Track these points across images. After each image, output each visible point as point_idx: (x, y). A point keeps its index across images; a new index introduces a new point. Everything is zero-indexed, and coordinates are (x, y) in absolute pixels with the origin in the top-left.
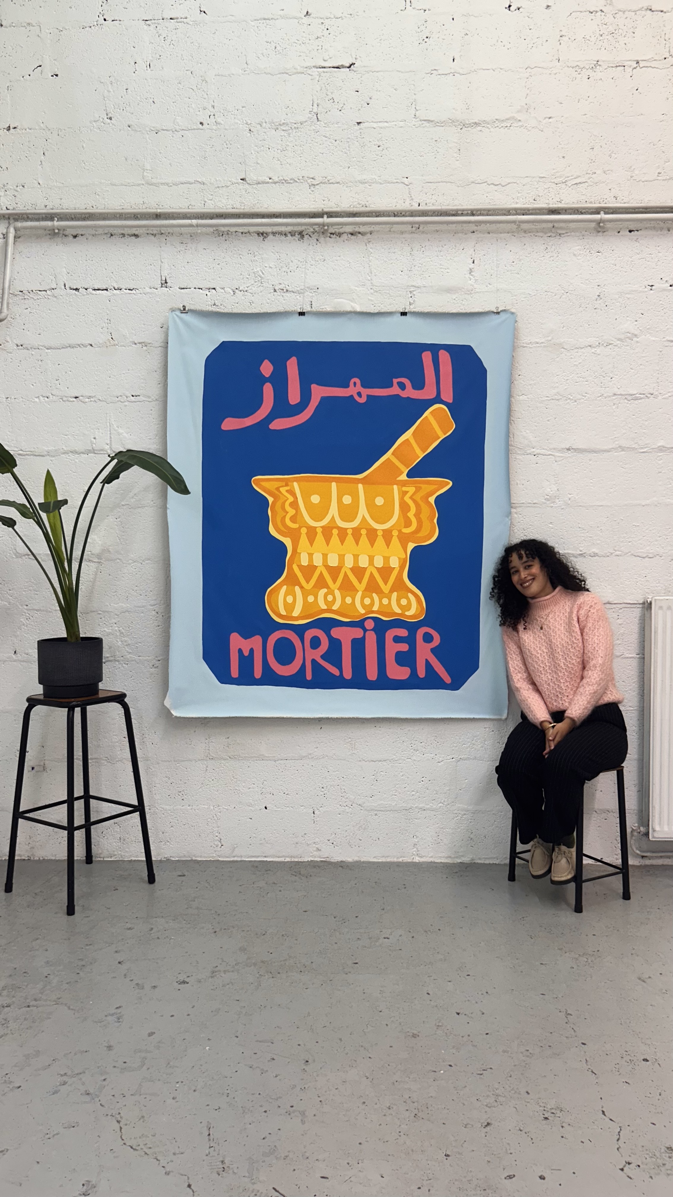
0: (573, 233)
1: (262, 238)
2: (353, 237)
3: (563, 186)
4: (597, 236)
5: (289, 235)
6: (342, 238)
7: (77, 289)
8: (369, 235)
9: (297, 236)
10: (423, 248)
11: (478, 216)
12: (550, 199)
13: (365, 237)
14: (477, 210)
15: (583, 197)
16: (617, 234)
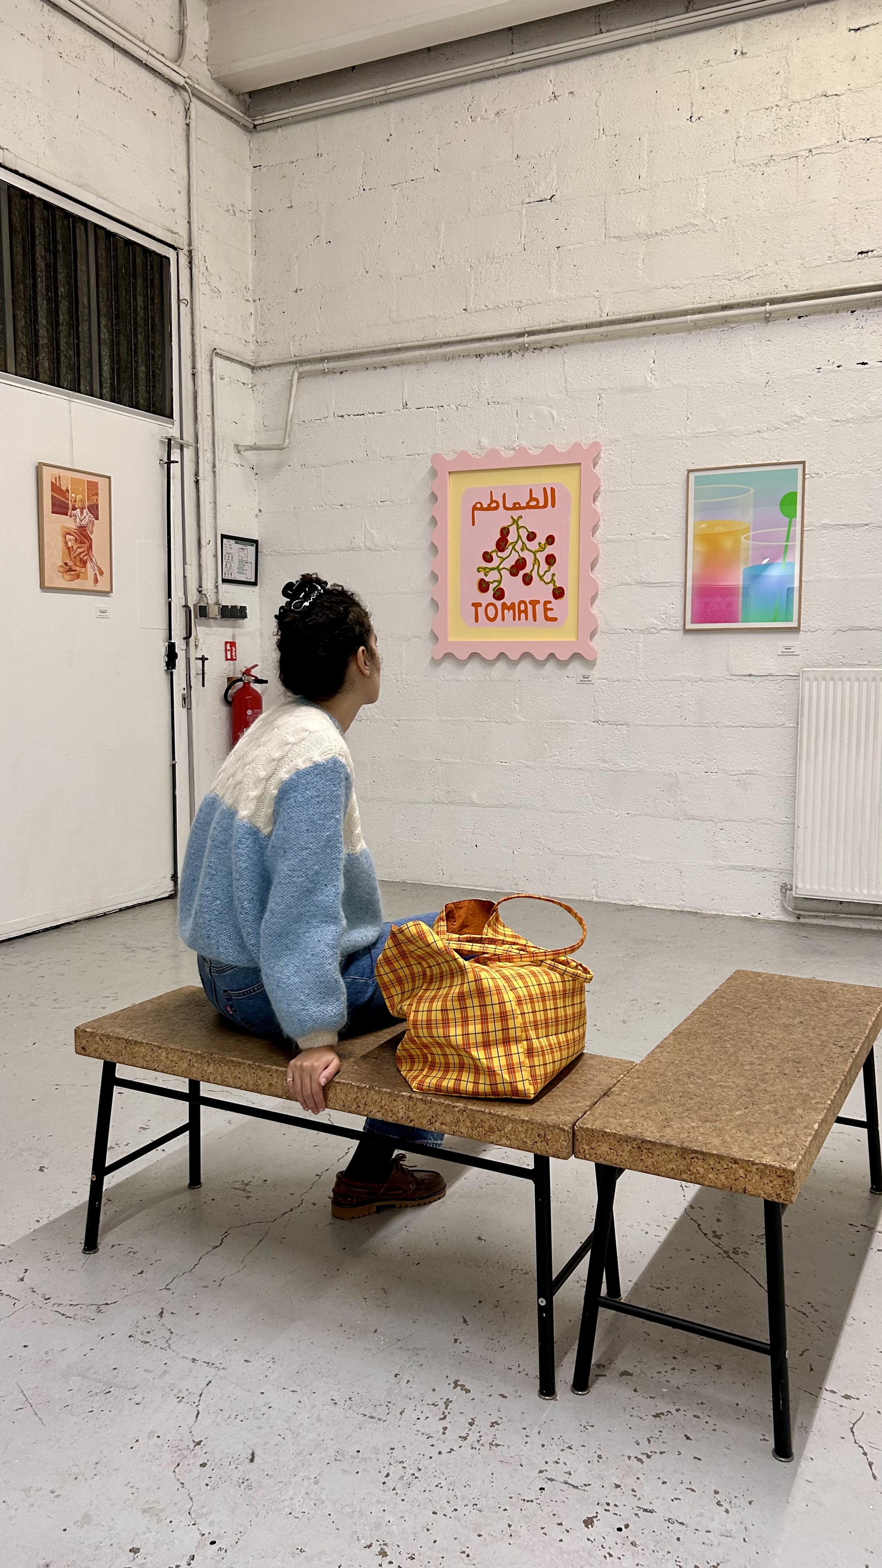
0: (744, 326)
1: (479, 359)
2: (552, 350)
3: (736, 281)
4: (767, 325)
5: (500, 354)
6: (542, 353)
7: (342, 416)
8: (564, 348)
9: (507, 355)
10: (610, 355)
11: (659, 319)
12: (724, 295)
13: (562, 350)
14: (657, 314)
15: (756, 290)
16: (786, 321)
